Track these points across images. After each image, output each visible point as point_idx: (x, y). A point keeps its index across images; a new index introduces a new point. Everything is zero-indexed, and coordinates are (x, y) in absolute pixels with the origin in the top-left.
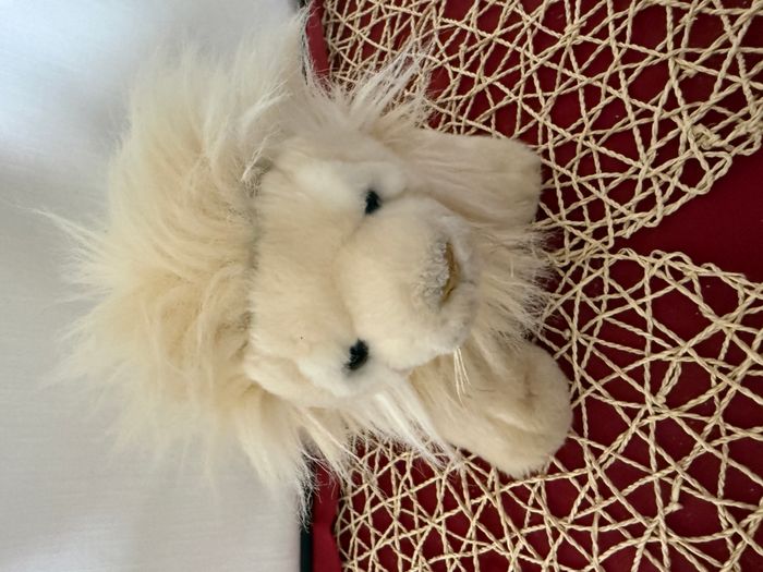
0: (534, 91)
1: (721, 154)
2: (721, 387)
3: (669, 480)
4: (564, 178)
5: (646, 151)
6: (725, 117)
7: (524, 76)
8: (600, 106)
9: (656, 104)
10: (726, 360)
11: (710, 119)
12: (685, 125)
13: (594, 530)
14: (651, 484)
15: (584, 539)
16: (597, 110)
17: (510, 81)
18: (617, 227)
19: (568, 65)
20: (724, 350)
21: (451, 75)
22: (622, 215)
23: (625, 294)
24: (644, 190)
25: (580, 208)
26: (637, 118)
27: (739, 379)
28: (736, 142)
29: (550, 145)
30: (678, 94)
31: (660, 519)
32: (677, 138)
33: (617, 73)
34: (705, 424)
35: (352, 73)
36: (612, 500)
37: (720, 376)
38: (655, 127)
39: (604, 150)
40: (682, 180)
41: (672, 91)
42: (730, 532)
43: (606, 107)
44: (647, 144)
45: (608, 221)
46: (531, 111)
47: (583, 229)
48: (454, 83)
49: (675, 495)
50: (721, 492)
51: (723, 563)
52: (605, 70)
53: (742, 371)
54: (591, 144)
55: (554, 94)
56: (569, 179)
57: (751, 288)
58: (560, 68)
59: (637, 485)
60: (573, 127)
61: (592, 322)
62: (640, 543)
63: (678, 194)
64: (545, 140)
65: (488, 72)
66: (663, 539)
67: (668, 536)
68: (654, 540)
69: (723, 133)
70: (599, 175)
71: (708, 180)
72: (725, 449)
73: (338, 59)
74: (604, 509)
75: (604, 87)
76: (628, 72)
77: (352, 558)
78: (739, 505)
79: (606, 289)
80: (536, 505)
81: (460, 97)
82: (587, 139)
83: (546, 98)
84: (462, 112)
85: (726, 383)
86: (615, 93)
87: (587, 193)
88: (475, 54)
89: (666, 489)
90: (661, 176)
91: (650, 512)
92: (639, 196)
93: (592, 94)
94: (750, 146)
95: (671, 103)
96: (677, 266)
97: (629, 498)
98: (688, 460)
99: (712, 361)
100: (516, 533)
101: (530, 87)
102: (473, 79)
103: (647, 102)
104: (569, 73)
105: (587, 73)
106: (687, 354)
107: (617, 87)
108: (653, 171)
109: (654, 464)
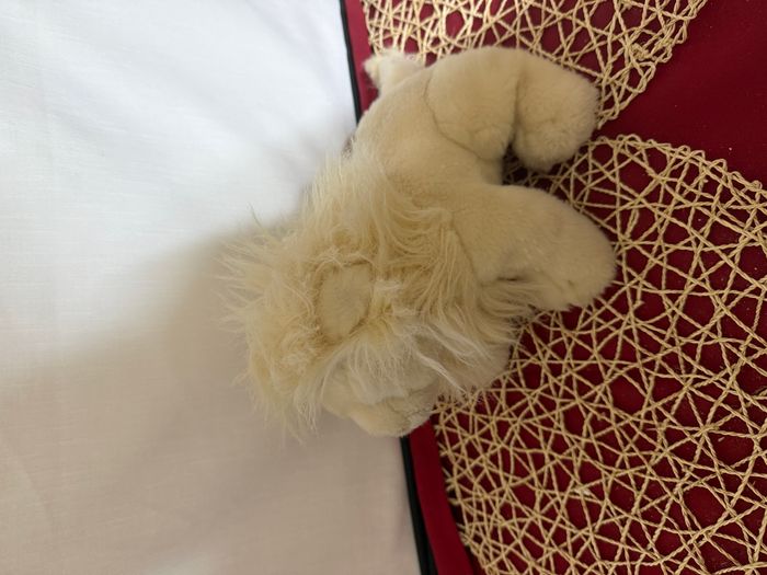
0: (527, 26)
1: (650, 63)
2: (661, 220)
3: (635, 287)
5: (605, 65)
6: (651, 36)
7: (519, 14)
8: (573, 34)
9: (608, 30)
10: (663, 202)
11: (642, 39)
12: (628, 45)
13: (593, 332)
14: (625, 292)
15: (587, 339)
16: (572, 37)
17: (509, 19)
19: (549, 4)
20: (661, 196)
21: (465, 17)
23: (602, 168)
24: (607, 93)
26: (598, 41)
27: (670, 213)
28: (657, 54)
30: (621, 22)
31: (631, 314)
32: (623, 55)
33: (582, 9)
34: (653, 246)
35: (386, 21)
36: (603, 309)
37: (660, 213)
38: (609, 48)
39: (578, 67)
40: (630, 83)
41: (617, 20)
42: (670, 310)
43: (577, 35)
44: (605, 60)
46: (526, 42)
48: (469, 23)
49: (639, 295)
50: (663, 287)
51: (666, 330)
52: (574, 7)
53: (671, 208)
54: (570, 63)
55: (541, 27)
57: (673, 152)
58: (543, 6)
60: (557, 51)
61: (582, 193)
62: (620, 332)
63: (627, 93)
65: (494, 12)
66: (633, 326)
67: (636, 322)
68: (628, 327)
69: (650, 48)
71: (643, 83)
72: (665, 260)
73: (373, 9)
74: (600, 316)
75: (575, 20)
78: (674, 292)
79: (590, 167)
80: (556, 326)
81: (473, 34)
82: (567, 59)
83: (536, 30)
85: (664, 216)
86: (582, 24)
89: (634, 292)
90: (617, 82)
91: (624, 311)
93: (567, 25)
94: (665, 56)
95: (618, 30)
96: (632, 144)
97: (613, 305)
98: (645, 272)
99: (654, 204)
100: (545, 348)
101: (524, 23)
102: (482, 19)
103: (603, 29)
104: (550, 11)
105: (563, 9)
106: (640, 203)
107: (583, 19)
108: (611, 79)
109: (626, 279)
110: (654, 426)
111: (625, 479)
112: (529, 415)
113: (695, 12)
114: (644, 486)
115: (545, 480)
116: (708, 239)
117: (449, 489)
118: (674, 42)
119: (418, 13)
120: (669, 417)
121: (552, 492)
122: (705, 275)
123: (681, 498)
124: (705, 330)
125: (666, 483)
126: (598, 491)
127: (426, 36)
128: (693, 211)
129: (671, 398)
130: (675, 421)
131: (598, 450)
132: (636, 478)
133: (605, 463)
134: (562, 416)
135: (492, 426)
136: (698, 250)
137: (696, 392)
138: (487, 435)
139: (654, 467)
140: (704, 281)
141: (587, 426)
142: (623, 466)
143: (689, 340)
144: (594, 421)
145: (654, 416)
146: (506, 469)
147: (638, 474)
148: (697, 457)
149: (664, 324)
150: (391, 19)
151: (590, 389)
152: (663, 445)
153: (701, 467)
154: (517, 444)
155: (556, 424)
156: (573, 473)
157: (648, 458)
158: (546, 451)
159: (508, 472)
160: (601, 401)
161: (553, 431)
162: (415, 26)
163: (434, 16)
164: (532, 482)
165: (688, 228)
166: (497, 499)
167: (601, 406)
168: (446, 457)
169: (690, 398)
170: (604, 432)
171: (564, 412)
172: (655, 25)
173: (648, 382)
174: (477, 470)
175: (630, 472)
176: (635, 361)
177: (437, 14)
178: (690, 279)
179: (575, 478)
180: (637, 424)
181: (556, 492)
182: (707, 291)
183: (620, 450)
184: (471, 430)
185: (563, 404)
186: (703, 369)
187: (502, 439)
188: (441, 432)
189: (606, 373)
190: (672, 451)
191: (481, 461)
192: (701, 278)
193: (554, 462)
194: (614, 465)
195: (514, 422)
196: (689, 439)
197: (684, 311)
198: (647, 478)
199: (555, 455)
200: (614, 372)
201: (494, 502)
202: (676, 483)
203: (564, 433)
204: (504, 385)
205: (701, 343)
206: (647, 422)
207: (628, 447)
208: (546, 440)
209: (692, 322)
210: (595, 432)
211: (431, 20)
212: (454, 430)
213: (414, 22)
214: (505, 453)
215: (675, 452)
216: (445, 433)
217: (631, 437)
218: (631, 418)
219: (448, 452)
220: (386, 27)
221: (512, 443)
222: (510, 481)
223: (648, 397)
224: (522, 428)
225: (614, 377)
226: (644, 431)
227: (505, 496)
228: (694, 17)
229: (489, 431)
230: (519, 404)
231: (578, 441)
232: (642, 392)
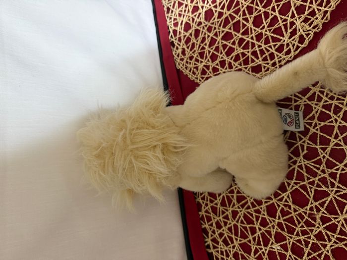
0: (246, 15)
1: (310, 32)
2: (316, 110)
3: (303, 144)
4: (260, 46)
5: (286, 33)
6: (310, 19)
7: (242, 10)
9: (288, 16)
10: (317, 101)
11: (306, 20)
12: (298, 23)
14: (298, 146)
16: (269, 20)
17: (237, 12)
18: (280, 62)
19: (257, 5)
20: (316, 98)
21: (214, 12)
22: (281, 57)
24: (287, 47)
25: (266, 57)
26: (282, 22)
27: (321, 106)
28: (314, 28)
29: (253, 35)
30: (295, 12)
31: (301, 157)
32: (296, 28)
33: (274, 6)
34: (312, 123)
35: (175, 15)
37: (316, 106)
38: (288, 25)
39: (272, 35)
40: (299, 42)
41: (293, 12)
42: (322, 155)
43: (272, 19)
44: (286, 31)
45: (276, 60)
46: (245, 23)
47: (268, 64)
48: (216, 15)
49: (305, 148)
50: (318, 143)
51: (320, 166)
52: (270, 6)
53: (321, 104)
54: (268, 33)
55: (253, 16)
56: (261, 46)
58: (254, 6)
59: (294, 147)
60: (261, 27)
63: (298, 47)
64: (252, 33)
65: (229, 9)
66: (303, 163)
67: (304, 161)
68: (300, 164)
69: (310, 25)
70: (272, 44)
71: (307, 42)
72: (319, 130)
73: (168, 9)
75: (270, 12)
76: (278, 6)
77: (198, 197)
78: (324, 146)
81: (219, 20)
82: (266, 31)
83: (251, 17)
84: (220, 25)
85: (318, 108)
86: (274, 14)
87: (268, 51)
88: (223, 3)
89: (302, 146)
90: (292, 42)
91: (298, 155)
92: (285, 50)
93: (267, 15)
94: (319, 28)
95: (293, 16)
97: (292, 153)
98: (308, 136)
99: (313, 102)
101: (244, 14)
102: (223, 13)
103: (285, 16)
104: (258, 8)
105: (264, 7)
106: (305, 101)
107: (275, 11)
108: (289, 40)
109: (298, 139)
110: (315, 214)
111: (299, 241)
112: (249, 208)
113: (334, 6)
114: (310, 245)
115: (256, 241)
116: (342, 119)
117: (206, 244)
118: (323, 21)
119: (191, 10)
120: (323, 210)
121: (260, 247)
122: (341, 137)
123: (330, 252)
124: (341, 166)
125: (321, 244)
126: (285, 247)
127: (195, 21)
128: (333, 105)
129: (323, 200)
130: (326, 212)
131: (284, 226)
132: (305, 241)
133: (288, 232)
134: (265, 208)
135: (229, 213)
136: (336, 125)
137: (337, 198)
138: (227, 217)
139: (315, 236)
140: (340, 140)
141: (278, 213)
142: (298, 235)
143: (333, 170)
144: (282, 211)
145: (315, 209)
146: (236, 234)
147: (306, 239)
148: (338, 231)
149: (319, 162)
150: (177, 13)
151: (280, 195)
152: (319, 224)
153: (340, 237)
154: (242, 222)
155: (262, 212)
156: (271, 237)
157: (311, 231)
158: (257, 226)
159: (237, 236)
160: (286, 201)
161: (261, 216)
162: (189, 16)
163: (199, 12)
164: (250, 241)
165: (331, 114)
166: (231, 249)
167: (286, 203)
168: (205, 228)
169: (334, 201)
170: (288, 217)
171: (266, 206)
172: (313, 14)
173: (311, 192)
174: (221, 235)
175: (302, 238)
176: (304, 181)
177: (200, 11)
178: (332, 139)
179: (272, 240)
180: (305, 213)
181: (262, 247)
182: (342, 146)
183: (297, 226)
184: (218, 215)
185: (266, 202)
186: (341, 186)
187: (234, 219)
188: (203, 215)
189: (289, 187)
190: (324, 228)
191: (223, 230)
192: (338, 139)
193: (261, 232)
194: (293, 234)
195: (241, 211)
196: (333, 222)
197: (330, 156)
198: (311, 241)
199: (262, 228)
200: (293, 186)
201: (230, 251)
202: (327, 245)
203: (266, 217)
204: (235, 192)
205: (339, 172)
206: (310, 212)
207: (300, 225)
208: (257, 220)
209: (335, 161)
210: (283, 217)
211: (197, 13)
212: (209, 215)
213: (189, 15)
214: (236, 226)
215: (326, 228)
216: (204, 216)
217: (302, 220)
218: (302, 210)
219: (206, 226)
220: (175, 17)
221: (240, 221)
222: (238, 240)
223: (311, 200)
224: (244, 214)
225: (293, 189)
226: (309, 217)
227: (236, 248)
228: (334, 9)
229: (227, 215)
230: (243, 202)
231: (274, 221)
232: (308, 197)
